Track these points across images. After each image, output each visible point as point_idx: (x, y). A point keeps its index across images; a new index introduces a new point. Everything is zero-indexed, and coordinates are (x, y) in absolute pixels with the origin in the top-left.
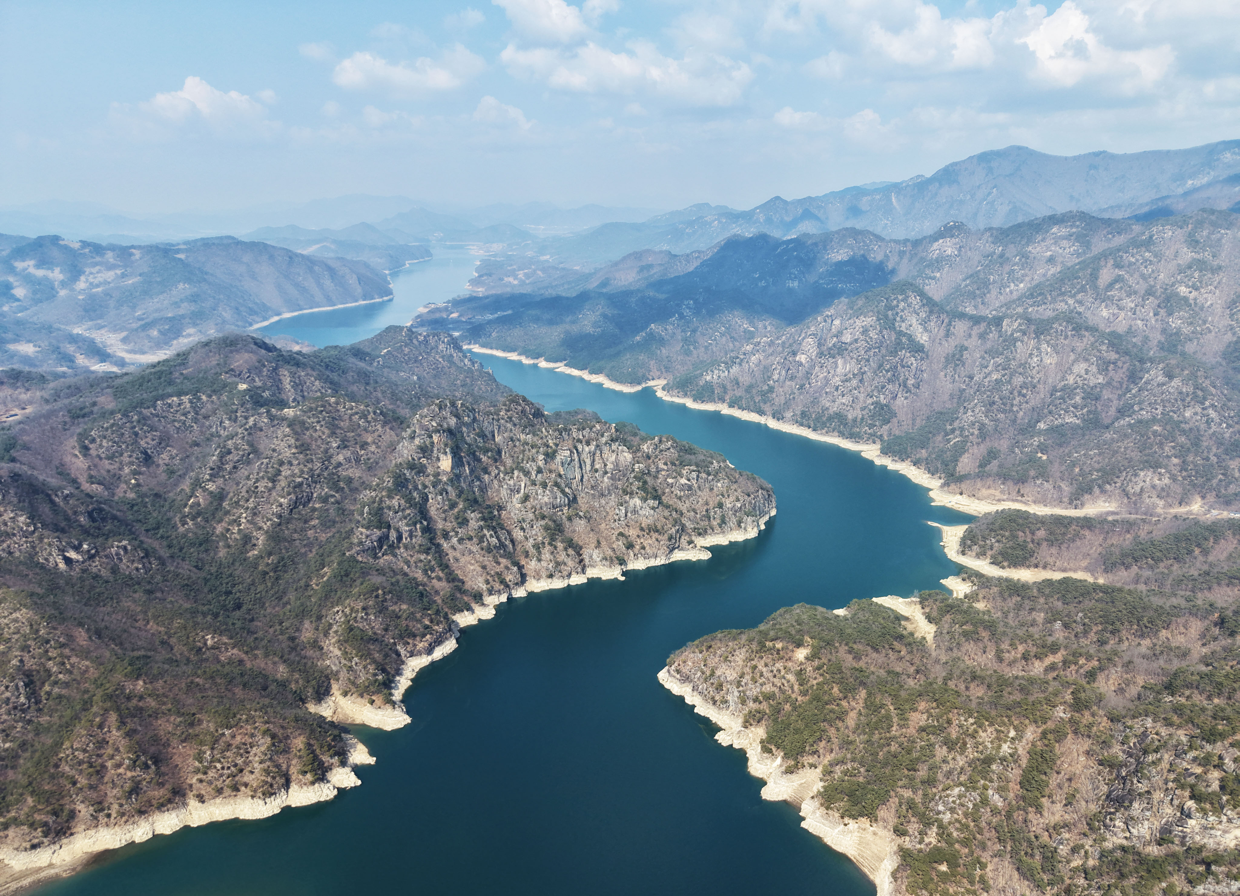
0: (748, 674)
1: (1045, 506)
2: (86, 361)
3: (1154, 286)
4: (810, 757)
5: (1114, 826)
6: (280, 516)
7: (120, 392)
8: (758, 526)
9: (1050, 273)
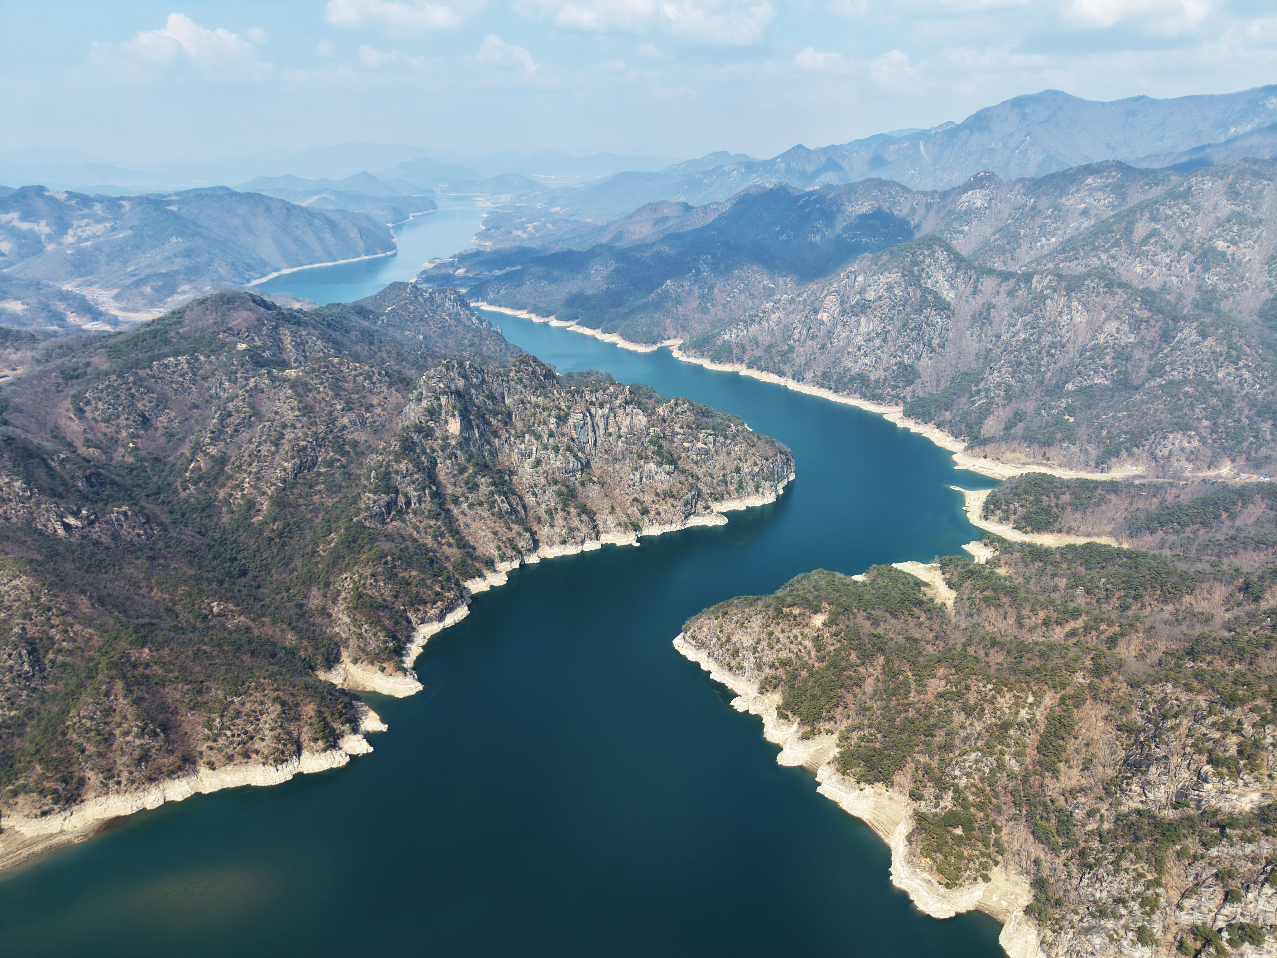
0: (764, 640)
1: (1071, 469)
2: (77, 319)
3: (1191, 241)
4: (827, 723)
5: (1131, 790)
6: (284, 481)
7: (114, 352)
8: (776, 490)
9: (1084, 226)
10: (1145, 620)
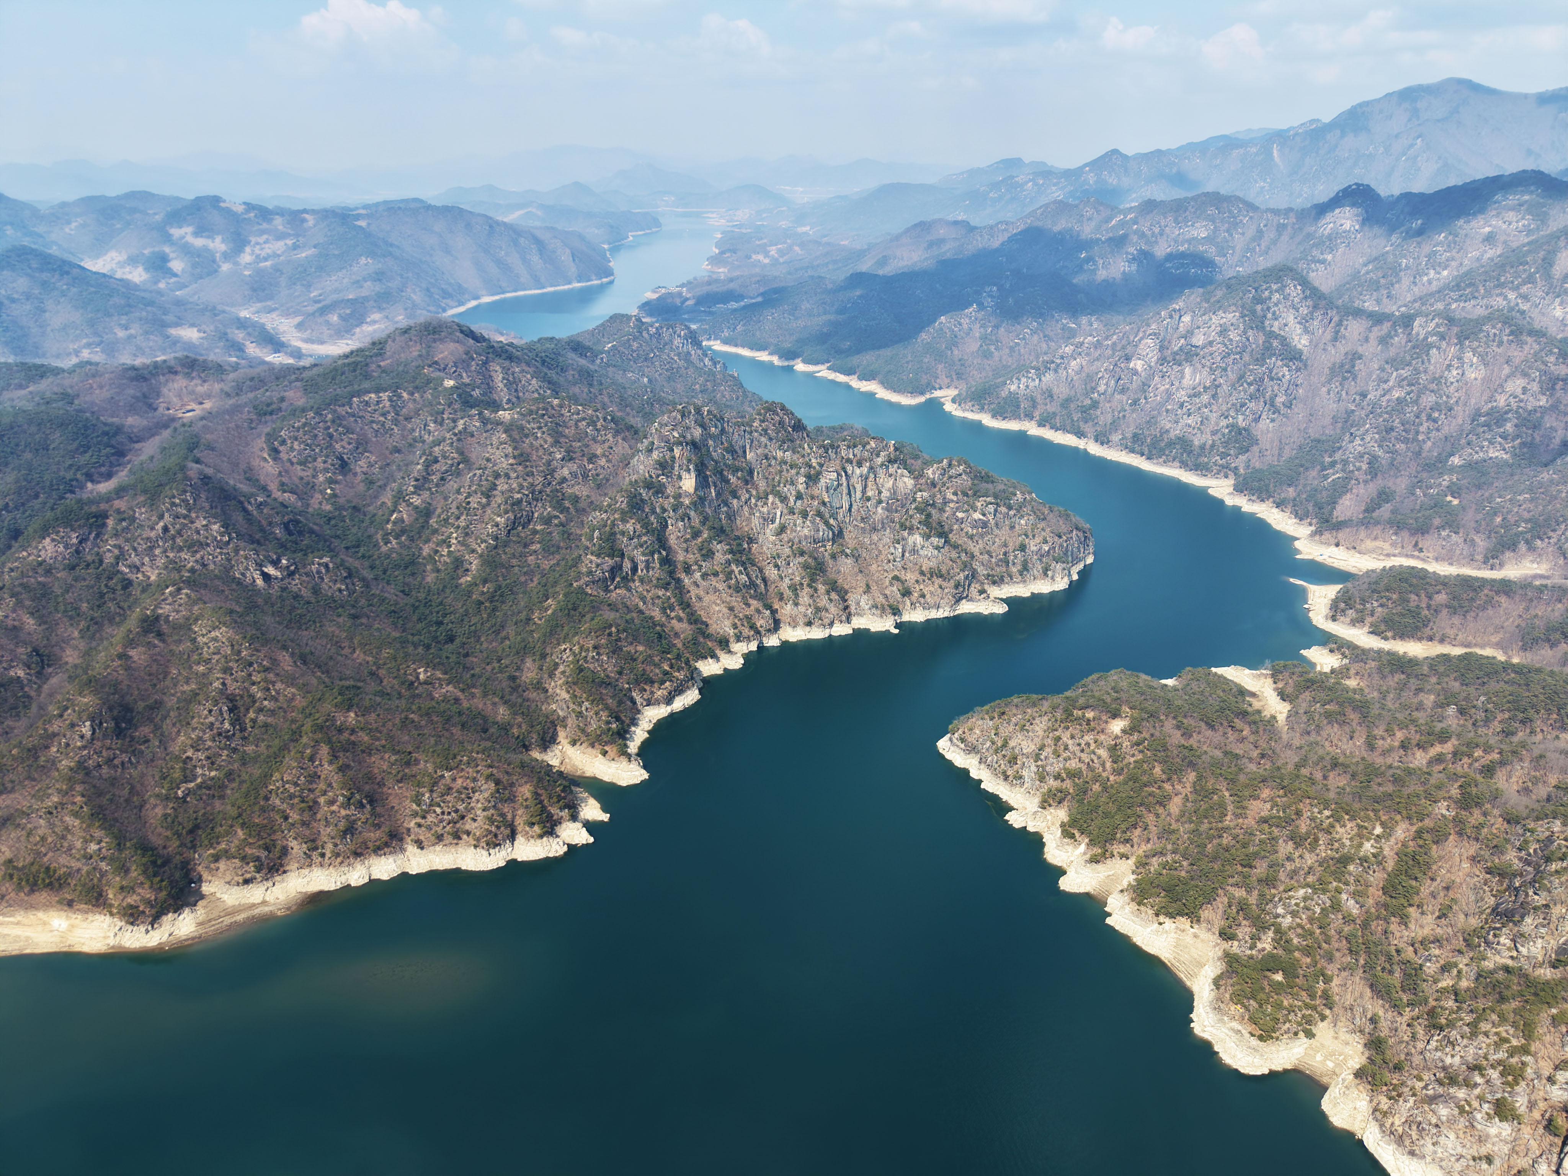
0: (1049, 746)
1: (1451, 564)
2: (257, 350)
4: (1121, 846)
5: (1498, 943)
6: (496, 538)
7: (310, 386)
8: (1070, 575)
9: (1487, 256)
10: (1533, 747)
